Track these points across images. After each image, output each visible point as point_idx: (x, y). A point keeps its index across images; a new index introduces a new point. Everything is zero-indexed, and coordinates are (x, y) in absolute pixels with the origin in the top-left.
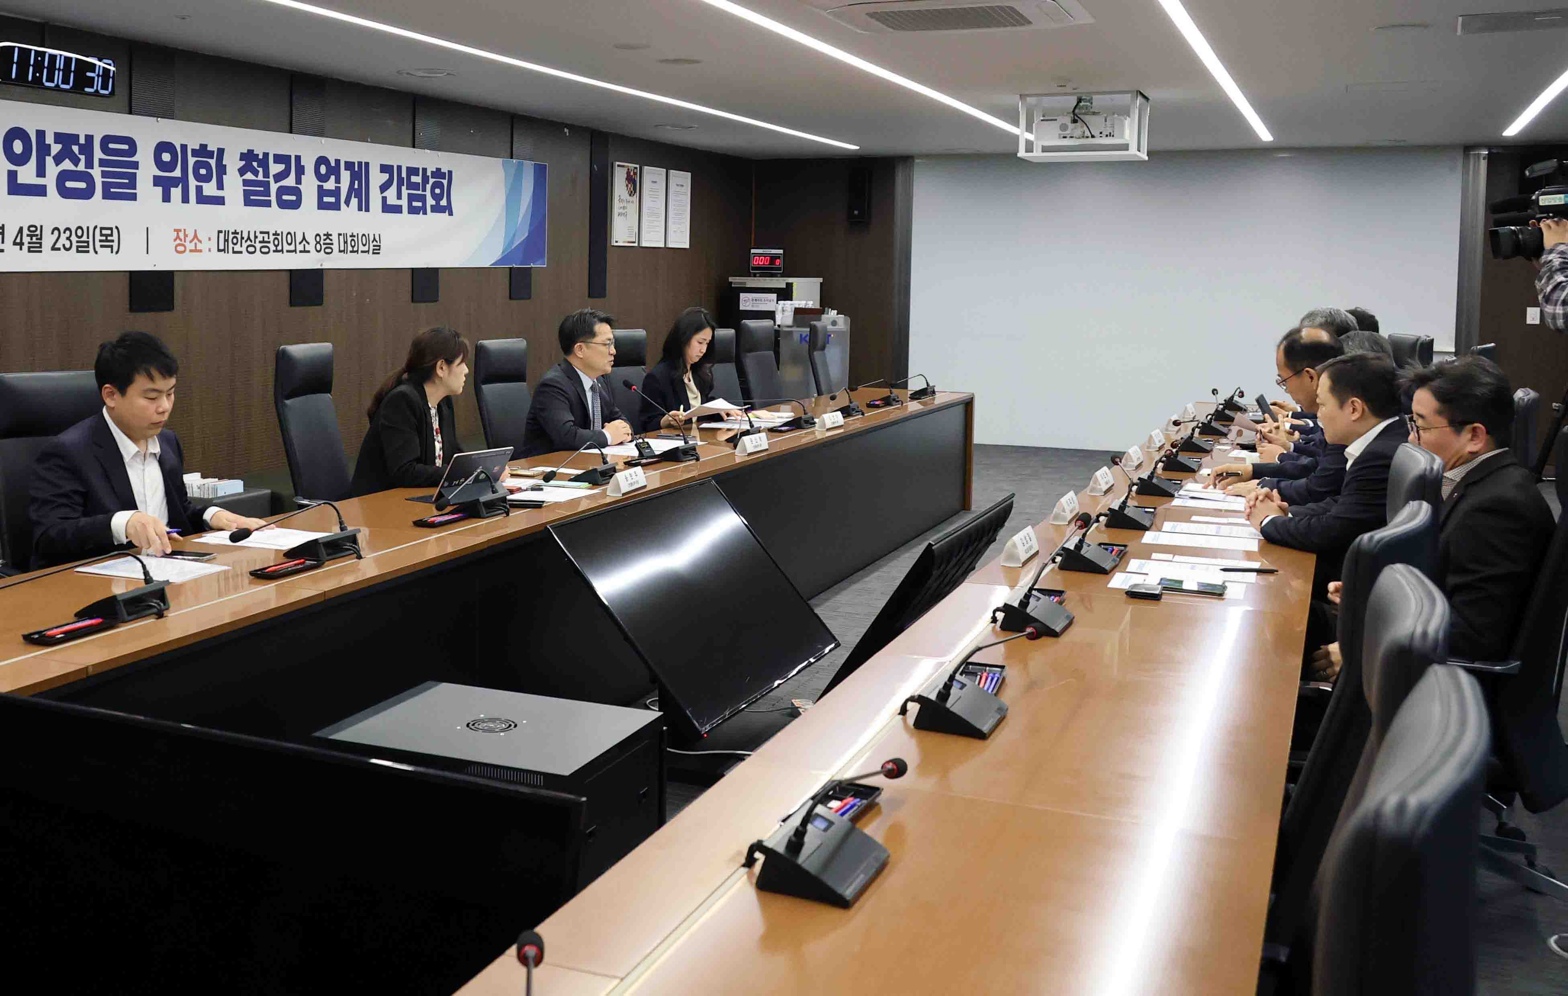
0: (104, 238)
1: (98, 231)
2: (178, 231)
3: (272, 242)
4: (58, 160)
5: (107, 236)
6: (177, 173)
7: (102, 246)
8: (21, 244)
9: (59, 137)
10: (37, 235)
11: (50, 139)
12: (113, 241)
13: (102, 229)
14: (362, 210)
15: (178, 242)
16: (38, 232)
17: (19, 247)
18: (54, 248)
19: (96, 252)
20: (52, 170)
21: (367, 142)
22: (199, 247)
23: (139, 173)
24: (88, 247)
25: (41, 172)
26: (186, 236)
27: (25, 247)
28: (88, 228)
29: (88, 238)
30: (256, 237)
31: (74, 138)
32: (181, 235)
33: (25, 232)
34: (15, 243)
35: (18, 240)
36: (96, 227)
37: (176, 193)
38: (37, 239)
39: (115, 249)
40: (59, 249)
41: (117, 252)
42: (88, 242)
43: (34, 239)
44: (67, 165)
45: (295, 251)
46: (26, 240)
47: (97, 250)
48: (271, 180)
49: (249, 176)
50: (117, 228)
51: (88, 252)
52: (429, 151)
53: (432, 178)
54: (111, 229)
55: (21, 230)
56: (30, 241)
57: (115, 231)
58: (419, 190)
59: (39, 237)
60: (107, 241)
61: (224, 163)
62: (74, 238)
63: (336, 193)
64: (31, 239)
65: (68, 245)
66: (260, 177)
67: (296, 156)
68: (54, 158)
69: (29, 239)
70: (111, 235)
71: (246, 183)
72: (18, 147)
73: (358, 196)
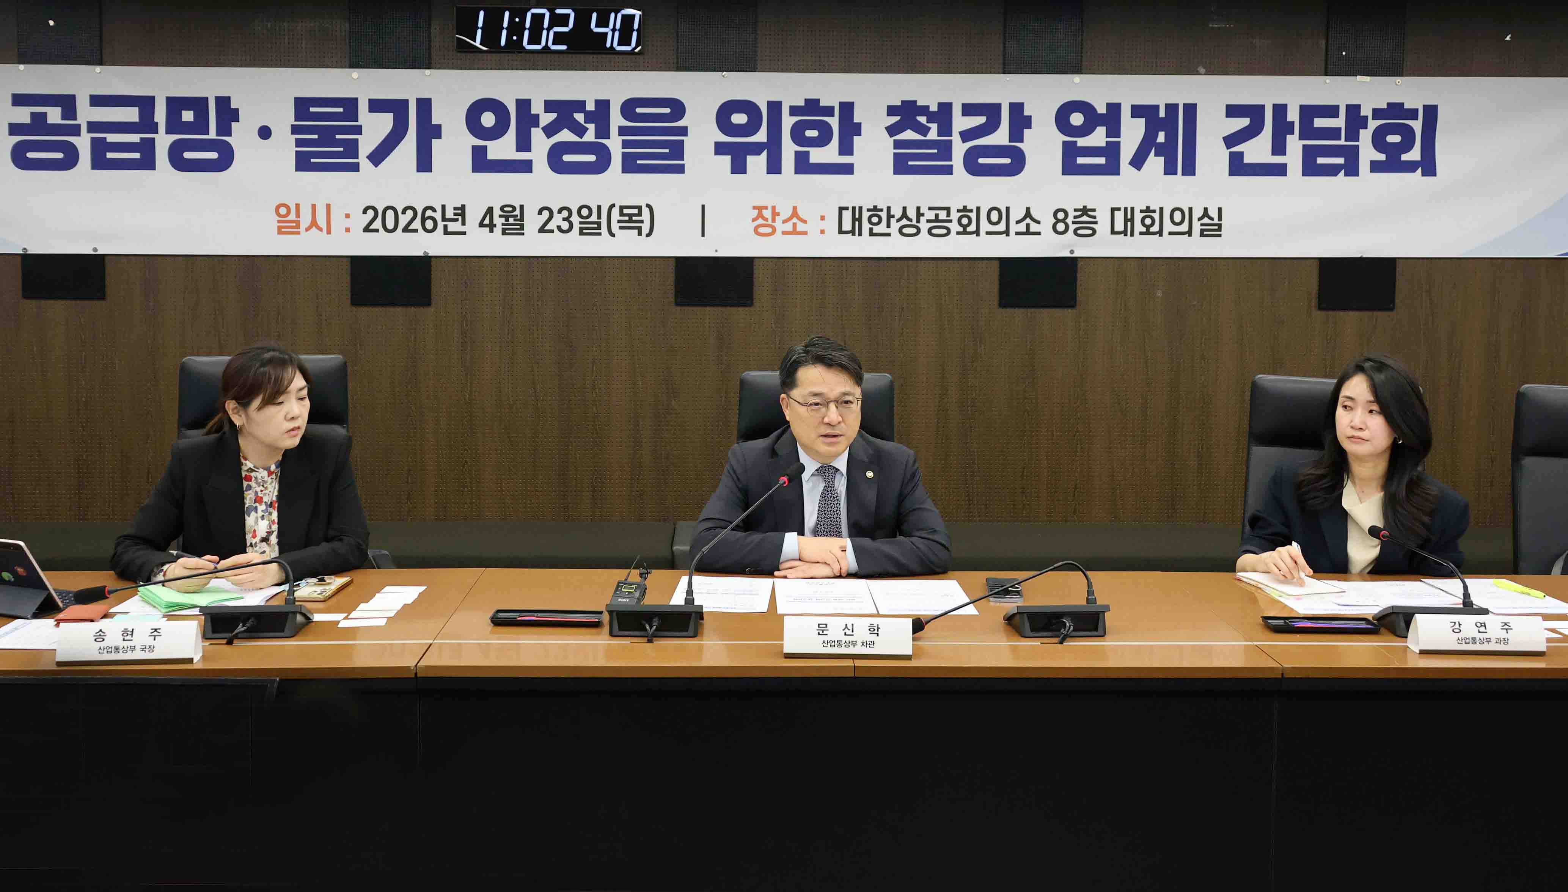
0: (627, 218)
1: (615, 212)
2: (760, 209)
3: (955, 222)
4: (550, 131)
5: (630, 216)
6: (761, 136)
7: (621, 228)
8: (492, 227)
9: (550, 106)
10: (517, 216)
11: (537, 108)
12: (642, 222)
13: (622, 208)
14: (1175, 173)
15: (760, 221)
16: (517, 212)
17: (488, 229)
18: (542, 230)
19: (613, 235)
20: (541, 143)
21: (1198, 74)
22: (801, 227)
23: (688, 142)
24: (599, 228)
25: (524, 144)
26: (775, 214)
27: (498, 230)
28: (599, 207)
29: (599, 217)
30: (919, 215)
31: (580, 105)
32: (767, 214)
33: (497, 212)
34: (481, 225)
35: (487, 221)
36: (613, 206)
37: (757, 163)
38: (515, 220)
39: (646, 228)
40: (552, 231)
41: (648, 235)
42: (599, 224)
43: (511, 220)
44: (566, 136)
45: (1007, 232)
46: (498, 221)
47: (613, 231)
48: (956, 138)
49: (909, 135)
50: (648, 206)
51: (600, 234)
52: (1367, 79)
53: (1373, 119)
54: (639, 208)
55: (490, 211)
56: (504, 222)
57: (646, 212)
58: (1340, 139)
59: (519, 218)
60: (630, 221)
61: (856, 120)
62: (575, 219)
63: (1112, 151)
64: (507, 220)
65: (565, 226)
66: (933, 135)
67: (1011, 105)
68: (542, 129)
69: (503, 220)
70: (640, 214)
71: (898, 144)
72: (488, 119)
73: (1167, 152)
